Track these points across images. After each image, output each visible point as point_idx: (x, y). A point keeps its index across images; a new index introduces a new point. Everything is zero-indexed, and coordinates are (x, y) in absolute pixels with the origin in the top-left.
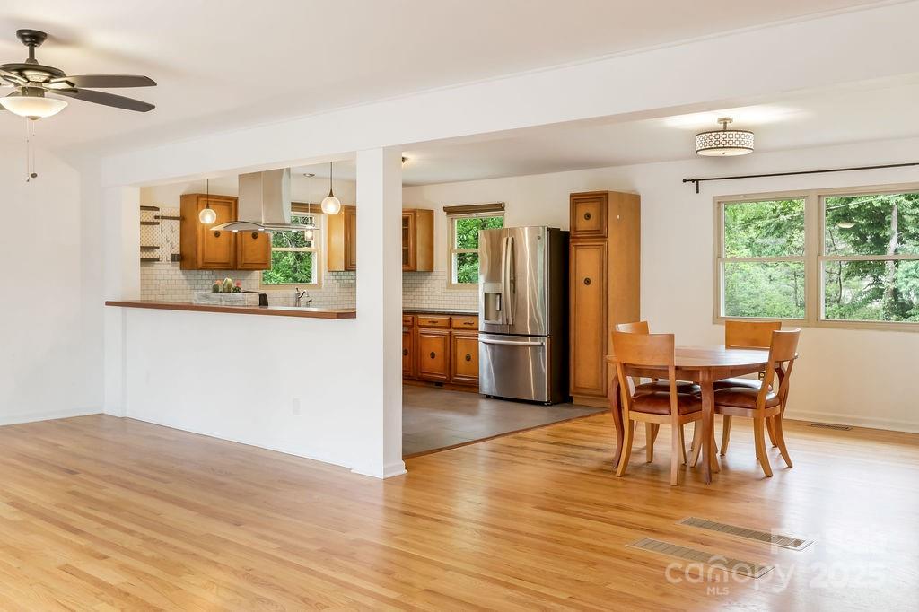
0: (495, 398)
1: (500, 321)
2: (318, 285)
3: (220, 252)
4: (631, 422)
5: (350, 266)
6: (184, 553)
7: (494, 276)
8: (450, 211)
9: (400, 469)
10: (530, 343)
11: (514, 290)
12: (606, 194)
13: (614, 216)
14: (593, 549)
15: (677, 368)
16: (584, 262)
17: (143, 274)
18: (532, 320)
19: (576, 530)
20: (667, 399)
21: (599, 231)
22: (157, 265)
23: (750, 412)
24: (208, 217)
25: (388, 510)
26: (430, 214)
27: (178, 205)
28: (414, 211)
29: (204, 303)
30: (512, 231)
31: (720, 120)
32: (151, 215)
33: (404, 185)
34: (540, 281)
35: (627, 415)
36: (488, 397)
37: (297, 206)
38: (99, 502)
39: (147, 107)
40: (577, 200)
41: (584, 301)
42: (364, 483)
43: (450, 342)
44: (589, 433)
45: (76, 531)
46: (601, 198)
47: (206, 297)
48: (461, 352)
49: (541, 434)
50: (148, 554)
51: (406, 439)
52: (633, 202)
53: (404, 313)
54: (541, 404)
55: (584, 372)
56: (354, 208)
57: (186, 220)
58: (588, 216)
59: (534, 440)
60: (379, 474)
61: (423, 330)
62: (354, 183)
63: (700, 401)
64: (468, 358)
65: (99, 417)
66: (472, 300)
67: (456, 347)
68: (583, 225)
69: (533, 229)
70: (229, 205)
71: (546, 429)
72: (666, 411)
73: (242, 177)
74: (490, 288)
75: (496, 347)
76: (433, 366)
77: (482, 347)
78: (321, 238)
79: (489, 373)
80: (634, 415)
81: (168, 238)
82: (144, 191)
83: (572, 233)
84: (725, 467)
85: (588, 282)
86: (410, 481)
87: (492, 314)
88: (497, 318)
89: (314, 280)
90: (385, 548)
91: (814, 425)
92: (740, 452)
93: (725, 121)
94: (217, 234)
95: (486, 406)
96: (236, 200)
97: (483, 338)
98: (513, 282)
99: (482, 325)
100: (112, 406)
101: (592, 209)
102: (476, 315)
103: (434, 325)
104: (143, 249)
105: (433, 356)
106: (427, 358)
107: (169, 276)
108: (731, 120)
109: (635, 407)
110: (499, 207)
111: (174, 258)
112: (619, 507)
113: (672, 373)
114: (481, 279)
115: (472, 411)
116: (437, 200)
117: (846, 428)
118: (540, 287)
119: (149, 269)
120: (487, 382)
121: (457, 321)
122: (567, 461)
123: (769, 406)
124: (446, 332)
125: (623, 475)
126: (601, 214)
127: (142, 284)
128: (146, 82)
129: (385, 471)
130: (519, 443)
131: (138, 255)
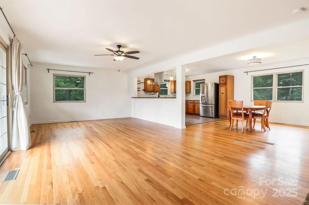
0: (203, 117)
1: (204, 102)
2: (169, 95)
3: (151, 89)
4: (233, 120)
5: (175, 92)
6: (145, 138)
7: (203, 93)
8: (194, 81)
9: (185, 127)
10: (210, 106)
11: (207, 95)
12: (227, 76)
13: (229, 80)
14: (226, 143)
15: (244, 108)
16: (222, 90)
17: (138, 93)
18: (211, 101)
19: (222, 139)
20: (241, 115)
21: (225, 83)
22: (140, 91)
23: (261, 118)
24: (149, 82)
25: (182, 134)
26: (190, 82)
27: (144, 80)
28: (187, 81)
29: (149, 97)
30: (207, 84)
31: (253, 57)
32: (139, 83)
33: (186, 76)
34: (213, 93)
35: (232, 118)
36: (202, 116)
37: (165, 81)
38: (130, 130)
39: (138, 58)
40: (220, 77)
41: (222, 97)
42: (178, 129)
43: (194, 106)
44: (223, 123)
45: (127, 134)
46: (226, 77)
47: (149, 96)
48: (196, 108)
49: (213, 123)
50: (138, 138)
51: (186, 123)
52: (232, 77)
53: (186, 100)
54: (213, 118)
55: (222, 111)
56: (176, 81)
57: (145, 83)
58: (223, 80)
59: (211, 124)
60: (181, 128)
61: (188, 104)
62: (176, 76)
63: (249, 116)
64: (198, 109)
65: (130, 118)
66: (199, 98)
67: (195, 106)
68: (222, 82)
69: (211, 83)
70: (153, 80)
71: (214, 122)
72: (241, 117)
73: (155, 74)
74: (202, 95)
75: (203, 107)
76: (191, 111)
77: (200, 107)
78: (169, 86)
79: (202, 112)
80: (234, 118)
81: (142, 86)
82: (138, 78)
83: (219, 84)
84: (254, 130)
85: (223, 93)
86: (186, 129)
87: (203, 100)
88: (204, 101)
89: (168, 94)
90: (182, 140)
91: (274, 123)
92: (258, 127)
93: (254, 57)
94: (151, 86)
95: (201, 118)
96: (154, 79)
97: (201, 105)
98: (207, 94)
99: (201, 102)
100: (133, 116)
101: (224, 79)
102: (199, 101)
103: (191, 103)
104: (138, 88)
105: (191, 109)
106: (190, 109)
107: (142, 93)
108: (256, 57)
109: (234, 116)
110: (204, 80)
111: (143, 90)
112: (230, 136)
113: (242, 109)
114: (201, 93)
115: (199, 119)
116: (191, 79)
117: (283, 124)
118: (212, 95)
119: (139, 92)
120: (201, 113)
121: (196, 102)
122: (219, 127)
123: (265, 117)
124: (193, 104)
125: (231, 130)
126: (226, 79)
127: (138, 95)
128: (138, 52)
129: (182, 127)
130: (208, 124)
131: (137, 89)
